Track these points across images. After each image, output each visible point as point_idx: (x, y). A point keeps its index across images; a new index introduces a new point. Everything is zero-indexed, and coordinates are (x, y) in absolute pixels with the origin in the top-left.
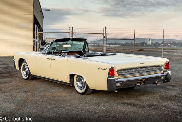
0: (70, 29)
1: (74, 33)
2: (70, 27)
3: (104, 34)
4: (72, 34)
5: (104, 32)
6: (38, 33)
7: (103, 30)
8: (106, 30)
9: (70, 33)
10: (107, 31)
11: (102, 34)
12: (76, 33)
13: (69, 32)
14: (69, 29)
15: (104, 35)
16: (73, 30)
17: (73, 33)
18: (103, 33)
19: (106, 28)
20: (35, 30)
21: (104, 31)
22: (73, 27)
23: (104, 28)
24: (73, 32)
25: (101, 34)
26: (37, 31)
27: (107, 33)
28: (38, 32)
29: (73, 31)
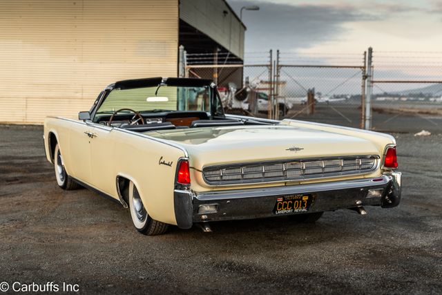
0: (271, 57)
1: (282, 66)
2: (271, 51)
3: (364, 67)
4: (277, 70)
5: (365, 62)
6: (186, 66)
7: (363, 57)
8: (370, 57)
9: (271, 65)
10: (373, 59)
11: (361, 67)
12: (286, 66)
13: (269, 63)
14: (269, 54)
15: (365, 71)
16: (278, 58)
17: (278, 66)
18: (363, 65)
19: (370, 50)
20: (181, 60)
21: (365, 59)
22: (278, 51)
23: (365, 53)
24: (280, 64)
25: (358, 67)
26: (186, 63)
27: (372, 64)
28: (188, 65)
29: (278, 61)
